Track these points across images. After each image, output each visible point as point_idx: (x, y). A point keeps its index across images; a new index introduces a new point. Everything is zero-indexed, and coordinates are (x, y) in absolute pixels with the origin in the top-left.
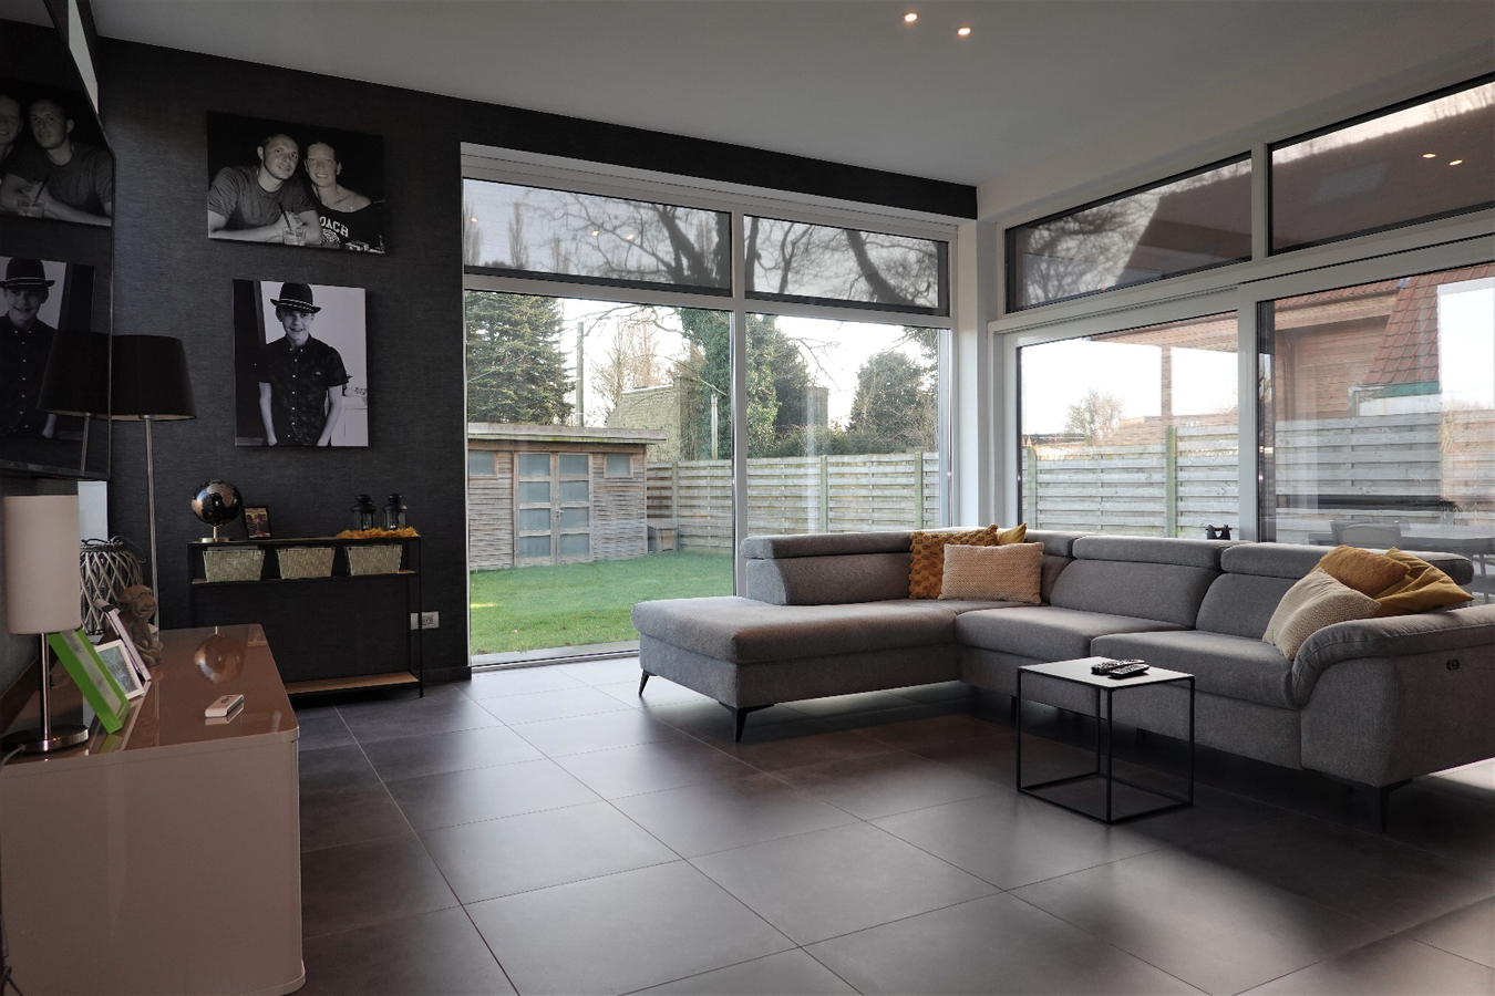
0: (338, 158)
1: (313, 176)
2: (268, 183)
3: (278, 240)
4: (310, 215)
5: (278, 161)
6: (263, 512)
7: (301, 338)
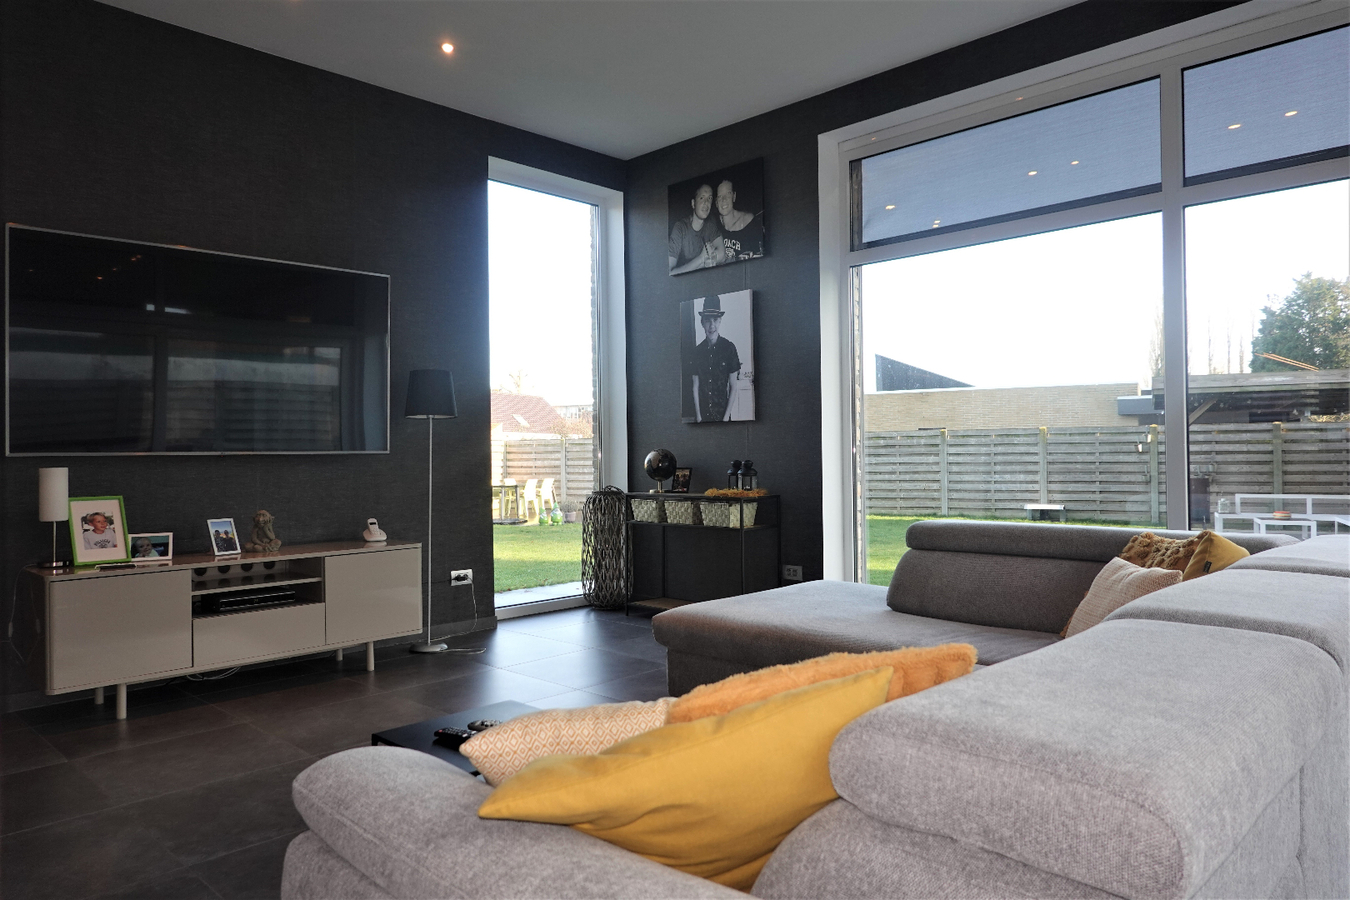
0: (734, 189)
1: (720, 209)
2: (697, 224)
3: (702, 266)
4: (719, 241)
5: (702, 208)
6: (687, 473)
7: (714, 338)
